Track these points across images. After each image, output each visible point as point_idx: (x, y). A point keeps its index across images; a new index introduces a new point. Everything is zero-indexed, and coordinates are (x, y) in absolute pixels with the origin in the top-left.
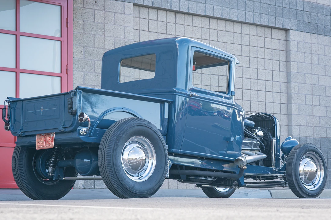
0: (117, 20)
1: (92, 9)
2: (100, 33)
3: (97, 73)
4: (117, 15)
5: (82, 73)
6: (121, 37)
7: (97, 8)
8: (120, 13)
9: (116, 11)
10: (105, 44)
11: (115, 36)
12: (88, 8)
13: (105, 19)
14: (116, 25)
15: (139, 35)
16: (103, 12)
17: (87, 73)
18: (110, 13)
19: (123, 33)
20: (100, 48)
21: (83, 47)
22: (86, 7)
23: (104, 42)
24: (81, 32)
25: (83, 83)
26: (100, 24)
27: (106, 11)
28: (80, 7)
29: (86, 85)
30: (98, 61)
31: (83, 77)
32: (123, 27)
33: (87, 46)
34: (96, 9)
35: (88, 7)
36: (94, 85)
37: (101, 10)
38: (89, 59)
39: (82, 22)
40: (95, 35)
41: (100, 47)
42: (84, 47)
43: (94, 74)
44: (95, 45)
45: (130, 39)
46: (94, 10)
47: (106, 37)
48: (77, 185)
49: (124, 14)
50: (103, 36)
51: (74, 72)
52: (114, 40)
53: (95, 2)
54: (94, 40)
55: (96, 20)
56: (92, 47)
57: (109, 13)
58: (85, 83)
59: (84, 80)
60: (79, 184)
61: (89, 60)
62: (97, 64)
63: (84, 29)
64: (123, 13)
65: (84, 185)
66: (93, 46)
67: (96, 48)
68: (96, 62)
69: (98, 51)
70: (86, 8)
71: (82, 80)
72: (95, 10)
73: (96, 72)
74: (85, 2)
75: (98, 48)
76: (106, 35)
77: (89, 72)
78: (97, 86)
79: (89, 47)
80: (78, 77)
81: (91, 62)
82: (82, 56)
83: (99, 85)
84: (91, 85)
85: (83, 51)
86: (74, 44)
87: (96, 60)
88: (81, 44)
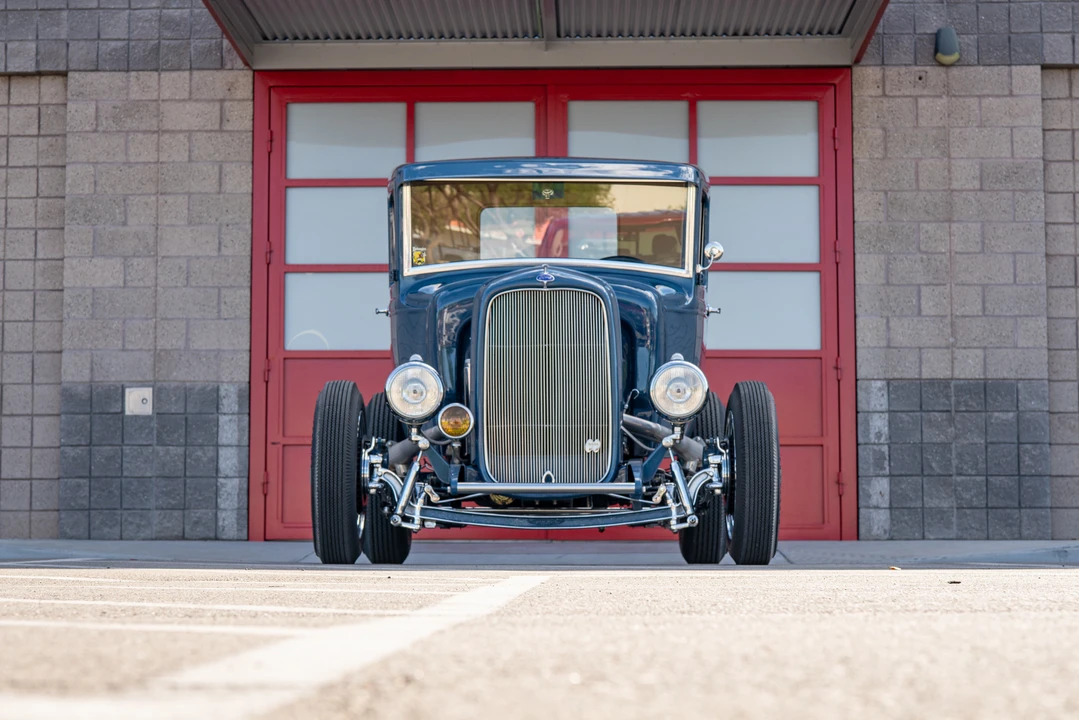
0: (989, 115)
1: (910, 96)
2: (937, 153)
3: (926, 253)
4: (986, 102)
5: (882, 257)
6: (1003, 155)
7: (925, 92)
8: (998, 96)
9: (985, 92)
10: (950, 179)
11: (982, 155)
12: (899, 97)
13: (949, 115)
14: (985, 127)
15: (1070, 142)
16: (945, 99)
17: (896, 255)
18: (967, 100)
19: (1009, 144)
20: (934, 191)
21: (882, 194)
22: (891, 94)
23: (946, 173)
24: (876, 156)
25: (884, 282)
26: (935, 132)
27: (954, 96)
28: (871, 96)
29: (894, 285)
30: (929, 222)
31: (884, 266)
32: (1008, 131)
33: (896, 188)
34: (922, 96)
35: (898, 93)
36: (918, 282)
37: (940, 97)
38: (903, 221)
39: (879, 132)
40: (921, 159)
41: (936, 188)
42: (886, 193)
43: (919, 255)
44: (921, 184)
45: (1030, 158)
46: (916, 98)
47: (953, 162)
48: (869, 530)
49: (1011, 94)
50: (946, 159)
51: (858, 257)
52: (977, 167)
53: (920, 78)
54: (917, 173)
55: (923, 122)
56: (912, 191)
57: (961, 100)
58: (890, 281)
59: (887, 273)
60: (876, 527)
61: (901, 224)
62: (927, 232)
63: (886, 149)
64: (1007, 92)
65: (891, 530)
66: (914, 186)
67: (924, 191)
68: (922, 225)
69: (928, 198)
70: (892, 97)
71: (882, 274)
72: (919, 99)
73: (925, 250)
74: (887, 83)
75: (928, 191)
76: (953, 155)
77: (904, 253)
78: (927, 285)
79: (902, 191)
80: (868, 268)
81: (907, 227)
82: (882, 216)
83: (935, 282)
84: (909, 285)
85: (882, 202)
86: (856, 188)
87: (922, 221)
88: (878, 187)
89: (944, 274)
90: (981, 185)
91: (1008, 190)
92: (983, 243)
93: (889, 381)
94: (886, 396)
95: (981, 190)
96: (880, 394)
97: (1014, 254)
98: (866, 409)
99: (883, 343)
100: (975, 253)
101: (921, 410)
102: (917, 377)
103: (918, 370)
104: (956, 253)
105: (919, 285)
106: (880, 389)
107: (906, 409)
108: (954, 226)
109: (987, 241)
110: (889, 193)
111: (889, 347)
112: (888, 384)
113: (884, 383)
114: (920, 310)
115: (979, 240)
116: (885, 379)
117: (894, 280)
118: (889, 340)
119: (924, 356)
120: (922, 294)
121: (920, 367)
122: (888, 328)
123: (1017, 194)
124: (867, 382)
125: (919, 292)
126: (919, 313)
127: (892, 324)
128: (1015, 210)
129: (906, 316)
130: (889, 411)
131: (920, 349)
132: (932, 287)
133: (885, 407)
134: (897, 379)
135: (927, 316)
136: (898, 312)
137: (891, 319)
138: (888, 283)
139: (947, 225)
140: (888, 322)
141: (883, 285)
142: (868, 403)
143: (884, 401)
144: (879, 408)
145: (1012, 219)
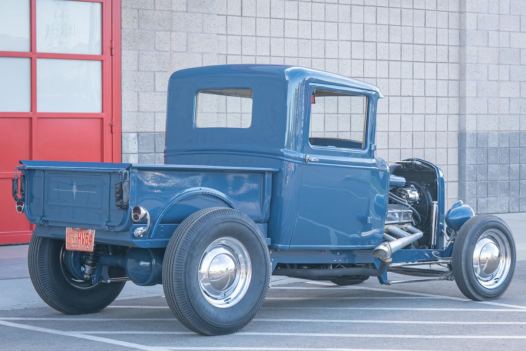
3: (158, 51)
5: (136, 53)
10: (171, 4)
17: (143, 52)
20: (163, 11)
21: (136, 10)
23: (170, 0)
25: (136, 68)
29: (142, 71)
30: (160, 31)
31: (137, 59)
33: (144, 8)
36: (154, 70)
38: (147, 30)
41: (164, 9)
42: (138, 11)
43: (155, 52)
44: (156, 5)
51: (123, 51)
56: (151, 10)
58: (140, 69)
59: (138, 63)
61: (146, 32)
62: (159, 37)
66: (153, 8)
67: (158, 10)
68: (157, 33)
69: (160, 15)
71: (136, 64)
73: (158, 49)
75: (160, 10)
77: (147, 51)
78: (158, 72)
79: (147, 10)
80: (128, 59)
81: (149, 33)
82: (136, 26)
83: (163, 70)
84: (150, 71)
85: (136, 16)
86: (122, 6)
87: (157, 30)
88: (134, 6)
89: (168, 64)
90: (187, 8)
91: (200, 13)
92: (187, 46)
93: (138, 134)
94: (137, 143)
95: (187, 12)
96: (134, 143)
97: (202, 53)
98: (127, 152)
99: (136, 109)
100: (183, 52)
101: (155, 152)
102: (153, 131)
103: (153, 126)
104: (174, 51)
105: (154, 72)
106: (134, 139)
107: (148, 151)
108: (173, 34)
109: (189, 45)
110: (140, 10)
111: (139, 111)
112: (138, 135)
113: (136, 134)
114: (155, 88)
115: (185, 44)
116: (137, 132)
117: (141, 68)
118: (139, 107)
119: (156, 117)
120: (156, 77)
121: (155, 124)
122: (139, 100)
123: (205, 15)
124: (127, 134)
125: (155, 76)
126: (155, 90)
127: (140, 97)
128: (203, 26)
129: (147, 92)
130: (139, 153)
131: (155, 112)
132: (161, 73)
133: (136, 150)
134: (143, 132)
135: (159, 92)
136: (143, 89)
137: (140, 94)
138: (138, 70)
139: (169, 33)
140: (138, 95)
141: (136, 71)
142: (128, 148)
143: (136, 146)
144: (133, 151)
145: (201, 31)
